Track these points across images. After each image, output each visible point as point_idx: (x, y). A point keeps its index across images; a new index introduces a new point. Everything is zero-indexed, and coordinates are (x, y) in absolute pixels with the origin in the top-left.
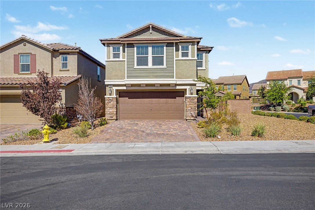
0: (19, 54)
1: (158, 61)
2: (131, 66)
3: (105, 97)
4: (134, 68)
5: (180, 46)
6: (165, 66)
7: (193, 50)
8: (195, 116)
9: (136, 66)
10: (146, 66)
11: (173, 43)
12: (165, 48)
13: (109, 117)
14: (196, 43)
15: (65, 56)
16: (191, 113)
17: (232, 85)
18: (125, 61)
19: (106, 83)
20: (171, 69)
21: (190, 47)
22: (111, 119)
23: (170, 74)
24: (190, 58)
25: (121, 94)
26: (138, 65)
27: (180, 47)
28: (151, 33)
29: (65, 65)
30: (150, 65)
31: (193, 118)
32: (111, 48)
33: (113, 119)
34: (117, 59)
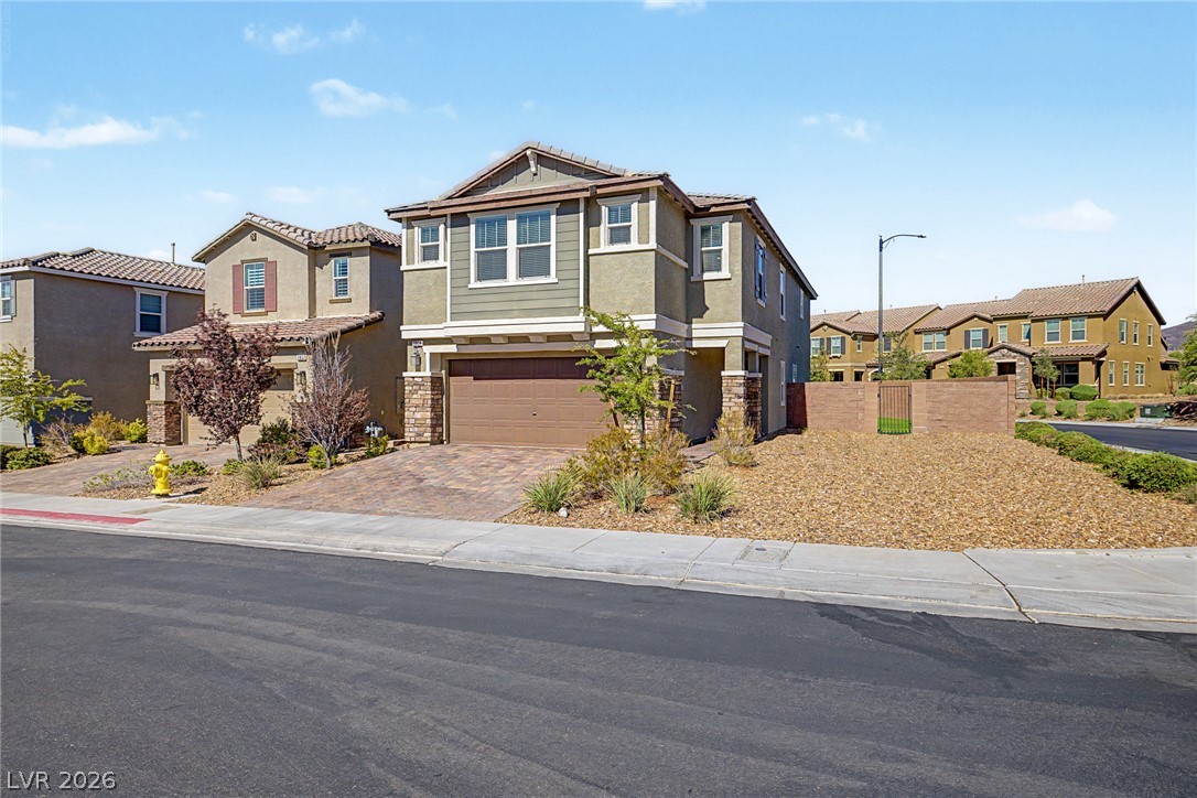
0: (243, 262)
1: (533, 262)
2: (461, 282)
3: (404, 374)
4: (470, 286)
5: (603, 207)
6: (552, 278)
7: (643, 216)
9: (473, 283)
10: (501, 281)
11: (578, 199)
12: (553, 218)
13: (413, 434)
14: (654, 194)
15: (341, 260)
17: (1065, 318)
18: (445, 268)
19: (404, 336)
20: (571, 284)
21: (635, 208)
22: (418, 439)
23: (568, 303)
24: (634, 245)
25: (456, 366)
26: (479, 279)
27: (605, 210)
28: (535, 174)
29: (342, 286)
30: (512, 277)
32: (417, 231)
33: (423, 439)
34: (432, 264)
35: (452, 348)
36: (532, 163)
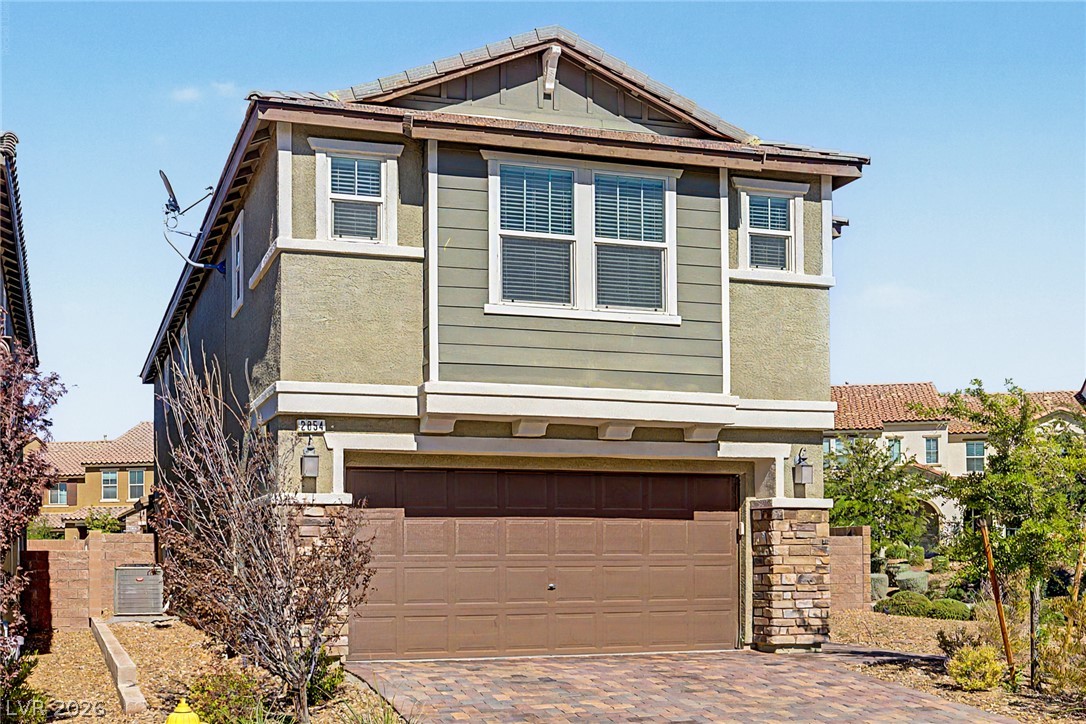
1: (626, 277)
2: (468, 298)
4: (488, 309)
6: (670, 313)
7: (812, 224)
8: (818, 622)
9: (496, 304)
10: (560, 305)
11: (716, 170)
12: (671, 197)
14: (829, 189)
16: (799, 604)
20: (706, 330)
21: (798, 206)
23: (701, 367)
24: (796, 271)
26: (507, 294)
27: (744, 199)
28: (547, 96)
30: (585, 302)
31: (808, 639)
32: (322, 164)
34: (362, 245)
35: (406, 442)
36: (551, 71)
